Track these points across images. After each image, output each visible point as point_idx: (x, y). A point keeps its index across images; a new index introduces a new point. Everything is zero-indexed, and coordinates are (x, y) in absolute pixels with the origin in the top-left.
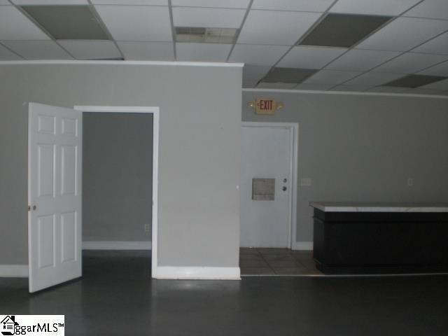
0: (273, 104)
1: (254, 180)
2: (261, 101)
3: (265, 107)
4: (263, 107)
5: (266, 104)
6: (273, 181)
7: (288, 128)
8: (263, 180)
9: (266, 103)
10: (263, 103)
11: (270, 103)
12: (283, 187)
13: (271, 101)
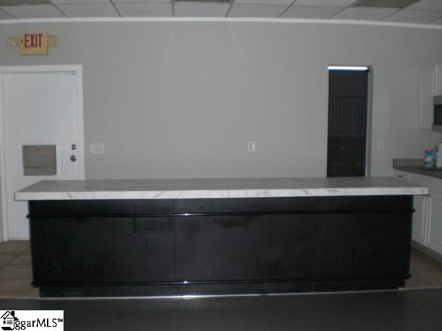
0: (44, 40)
1: (24, 148)
2: (26, 35)
3: (32, 44)
4: (29, 44)
5: (32, 40)
6: (52, 148)
7: (74, 73)
8: (37, 148)
9: (32, 37)
10: (29, 38)
11: (38, 37)
12: (69, 157)
13: (40, 35)
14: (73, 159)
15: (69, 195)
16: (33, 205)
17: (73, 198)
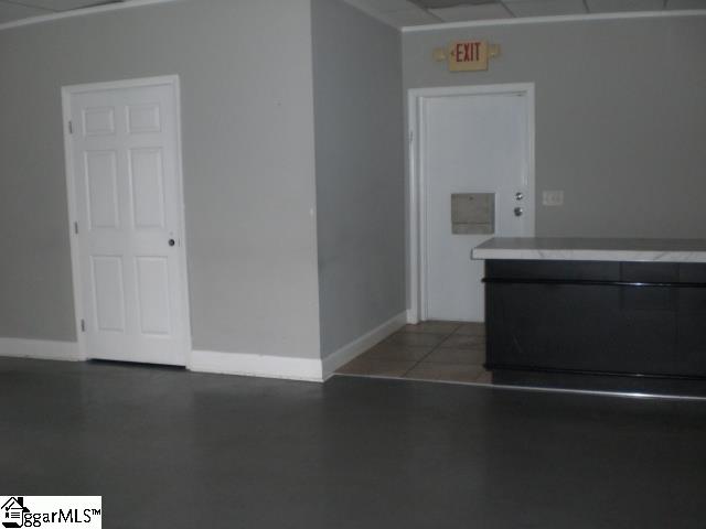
0: (482, 49)
1: (454, 197)
2: (458, 45)
3: (466, 57)
4: (462, 56)
5: (467, 51)
6: (490, 198)
7: (520, 94)
8: (470, 197)
9: (466, 48)
10: (462, 49)
11: (475, 47)
12: (513, 209)
13: (477, 44)
14: (517, 213)
15: (542, 255)
16: (491, 265)
17: (547, 258)
